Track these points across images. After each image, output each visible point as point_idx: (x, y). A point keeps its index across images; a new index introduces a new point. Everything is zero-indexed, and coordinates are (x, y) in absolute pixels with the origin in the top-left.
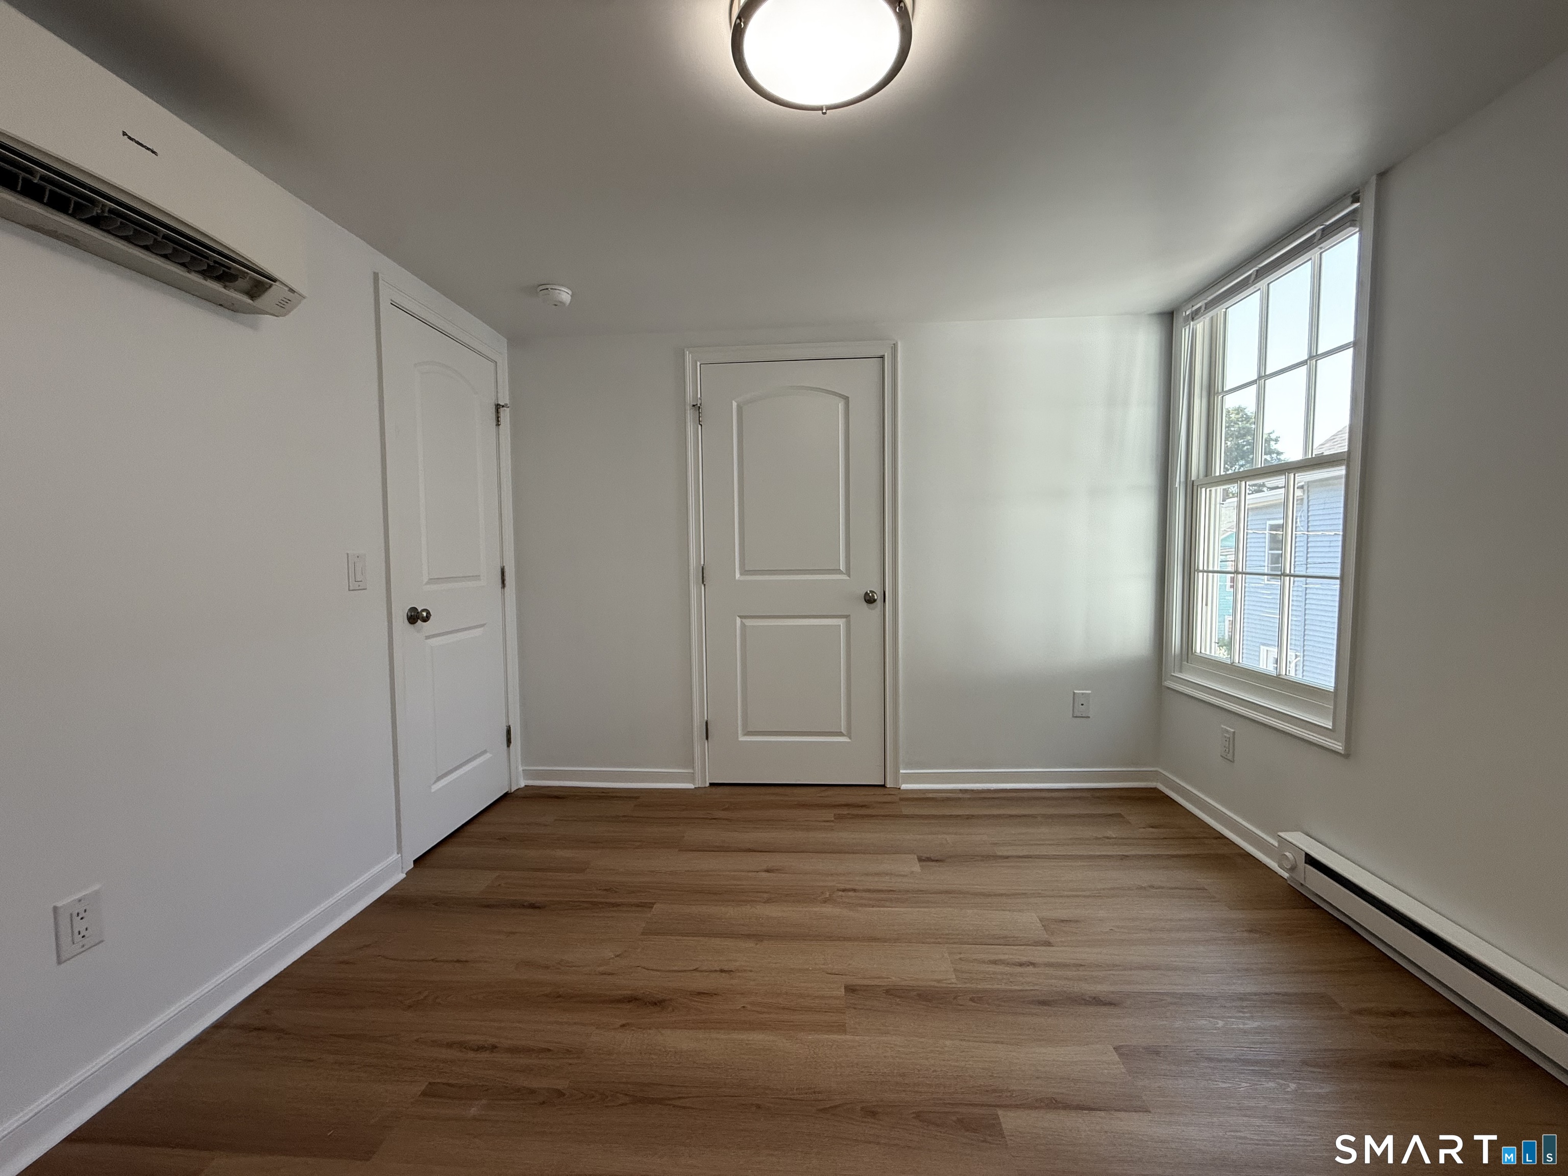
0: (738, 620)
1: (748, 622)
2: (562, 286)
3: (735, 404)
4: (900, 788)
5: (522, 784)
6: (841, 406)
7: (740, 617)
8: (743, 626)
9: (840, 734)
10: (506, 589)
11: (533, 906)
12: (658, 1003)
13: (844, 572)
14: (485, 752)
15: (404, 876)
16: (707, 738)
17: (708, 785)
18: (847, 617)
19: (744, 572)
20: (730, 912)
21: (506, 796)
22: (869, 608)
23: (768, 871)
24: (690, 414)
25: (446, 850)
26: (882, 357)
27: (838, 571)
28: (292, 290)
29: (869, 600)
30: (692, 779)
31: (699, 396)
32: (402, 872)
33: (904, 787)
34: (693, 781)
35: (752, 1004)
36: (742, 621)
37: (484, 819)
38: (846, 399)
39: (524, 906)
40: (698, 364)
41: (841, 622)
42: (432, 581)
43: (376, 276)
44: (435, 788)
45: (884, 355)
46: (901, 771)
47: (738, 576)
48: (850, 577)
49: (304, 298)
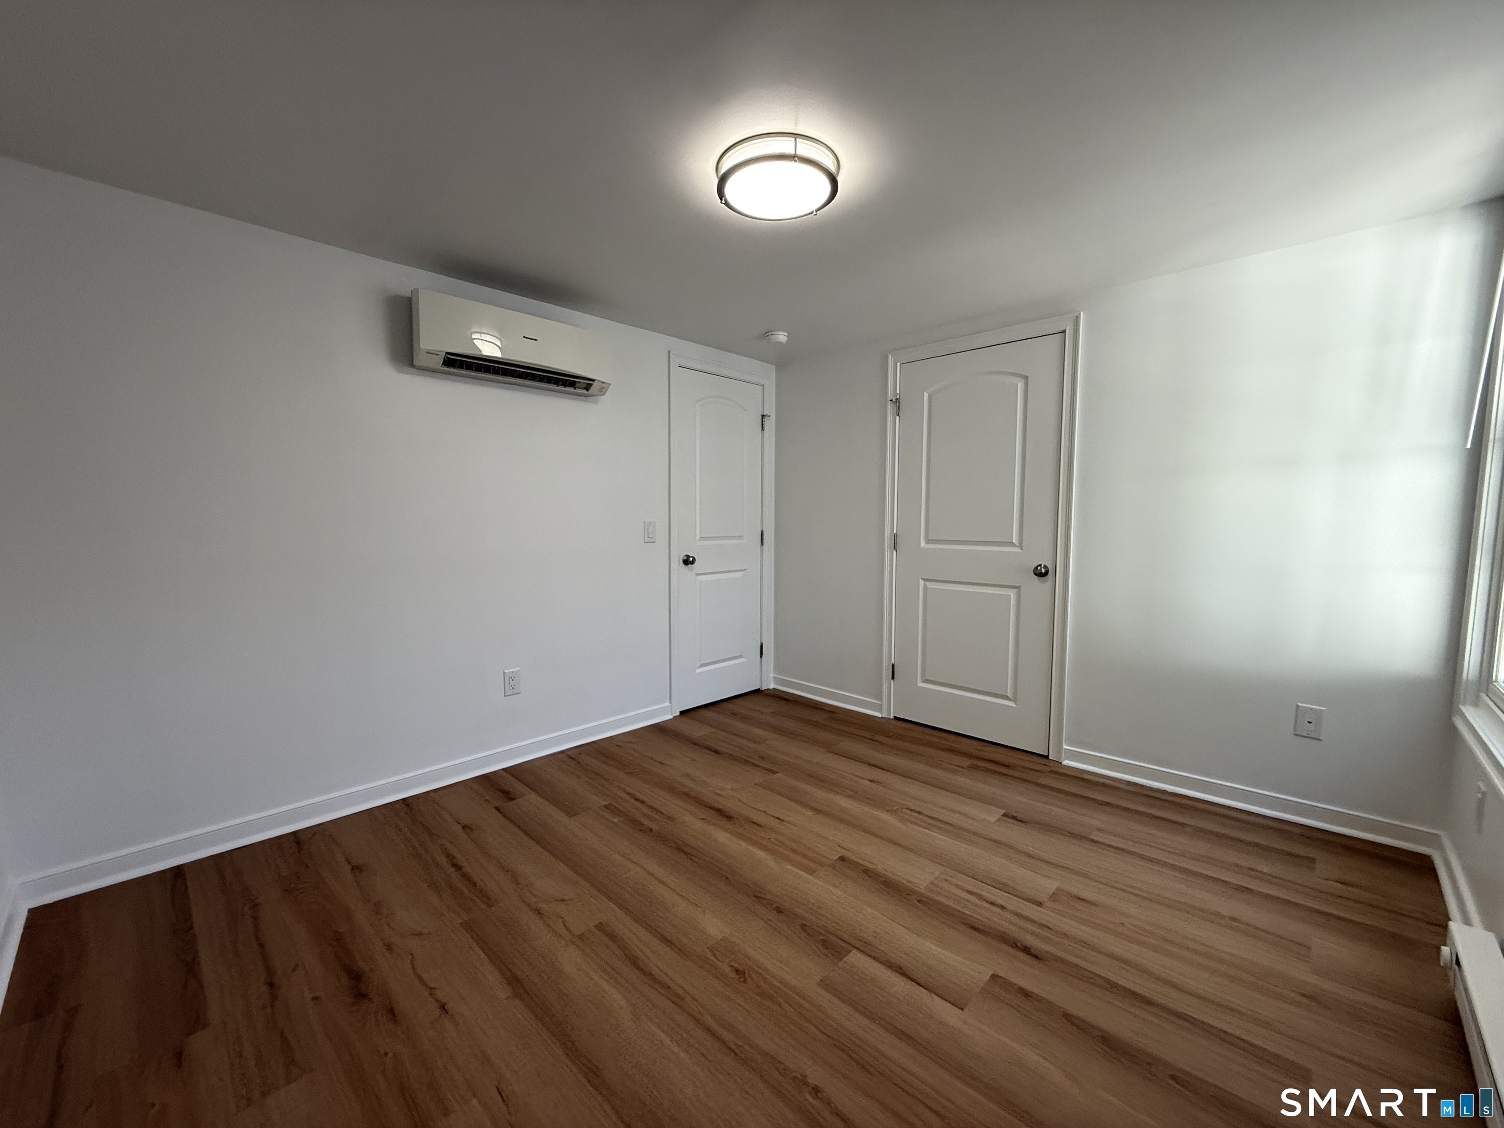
0: (922, 582)
1: (930, 585)
2: (777, 331)
3: (926, 395)
4: (1061, 763)
5: (772, 686)
6: (1020, 386)
7: (924, 580)
8: (925, 586)
9: (1006, 698)
10: (764, 546)
11: (716, 752)
12: (729, 818)
13: (1017, 544)
14: (740, 657)
15: (671, 717)
16: (893, 678)
17: (892, 717)
18: (1018, 587)
19: (928, 541)
20: (819, 794)
21: (757, 692)
22: (1039, 580)
23: (871, 781)
24: (890, 407)
25: (703, 712)
26: (1064, 332)
27: (1012, 544)
28: (603, 383)
29: (1041, 573)
30: (879, 708)
31: (898, 392)
32: (672, 715)
33: (1066, 762)
34: (881, 711)
35: (776, 839)
36: (925, 584)
37: (736, 701)
38: (1026, 378)
39: (711, 750)
40: (898, 364)
41: (1012, 593)
42: (703, 538)
43: (669, 352)
44: (699, 671)
45: (1065, 330)
46: (1065, 747)
47: (923, 544)
48: (1022, 549)
49: (610, 384)
